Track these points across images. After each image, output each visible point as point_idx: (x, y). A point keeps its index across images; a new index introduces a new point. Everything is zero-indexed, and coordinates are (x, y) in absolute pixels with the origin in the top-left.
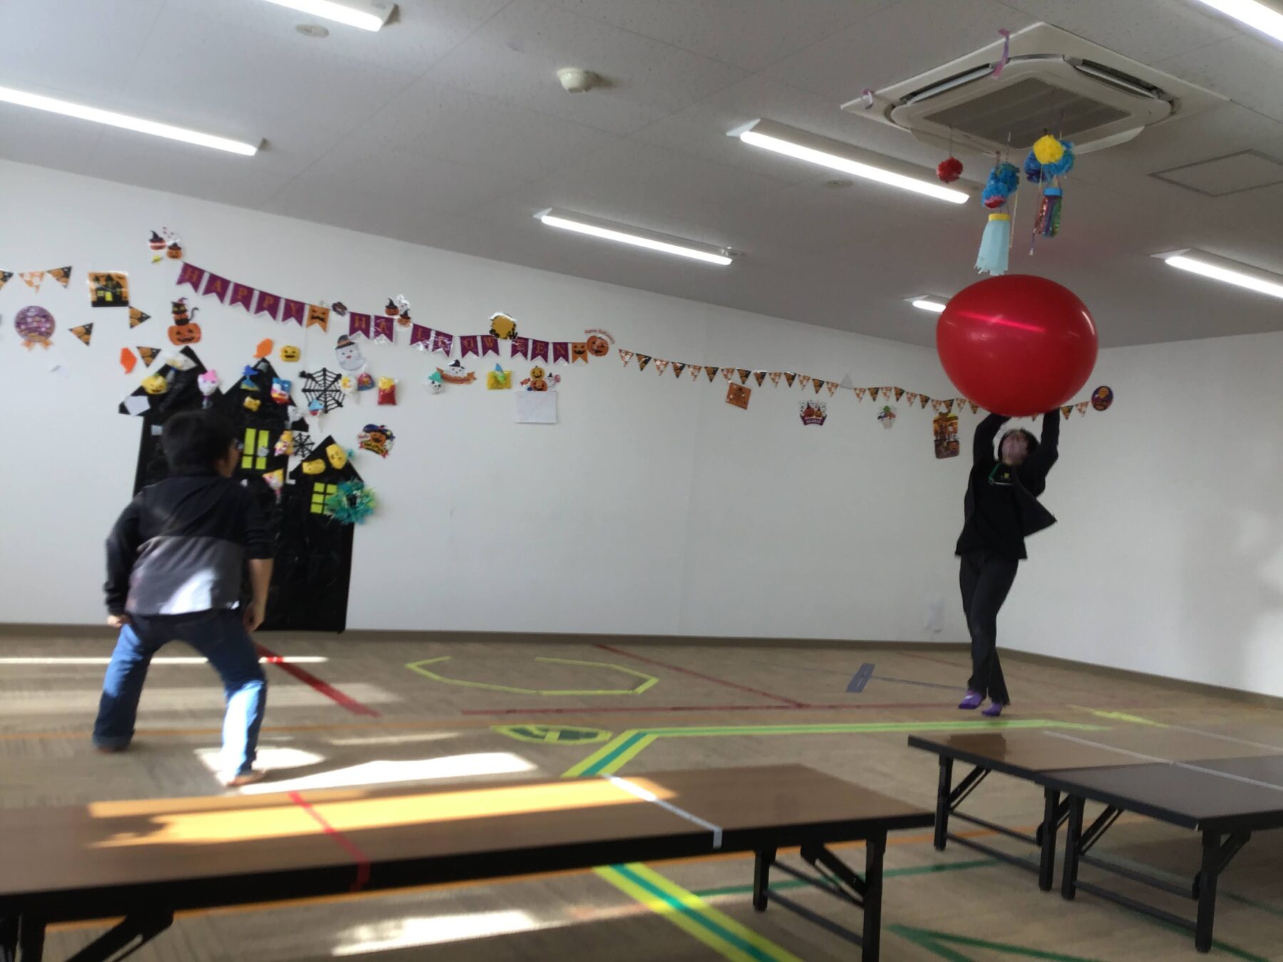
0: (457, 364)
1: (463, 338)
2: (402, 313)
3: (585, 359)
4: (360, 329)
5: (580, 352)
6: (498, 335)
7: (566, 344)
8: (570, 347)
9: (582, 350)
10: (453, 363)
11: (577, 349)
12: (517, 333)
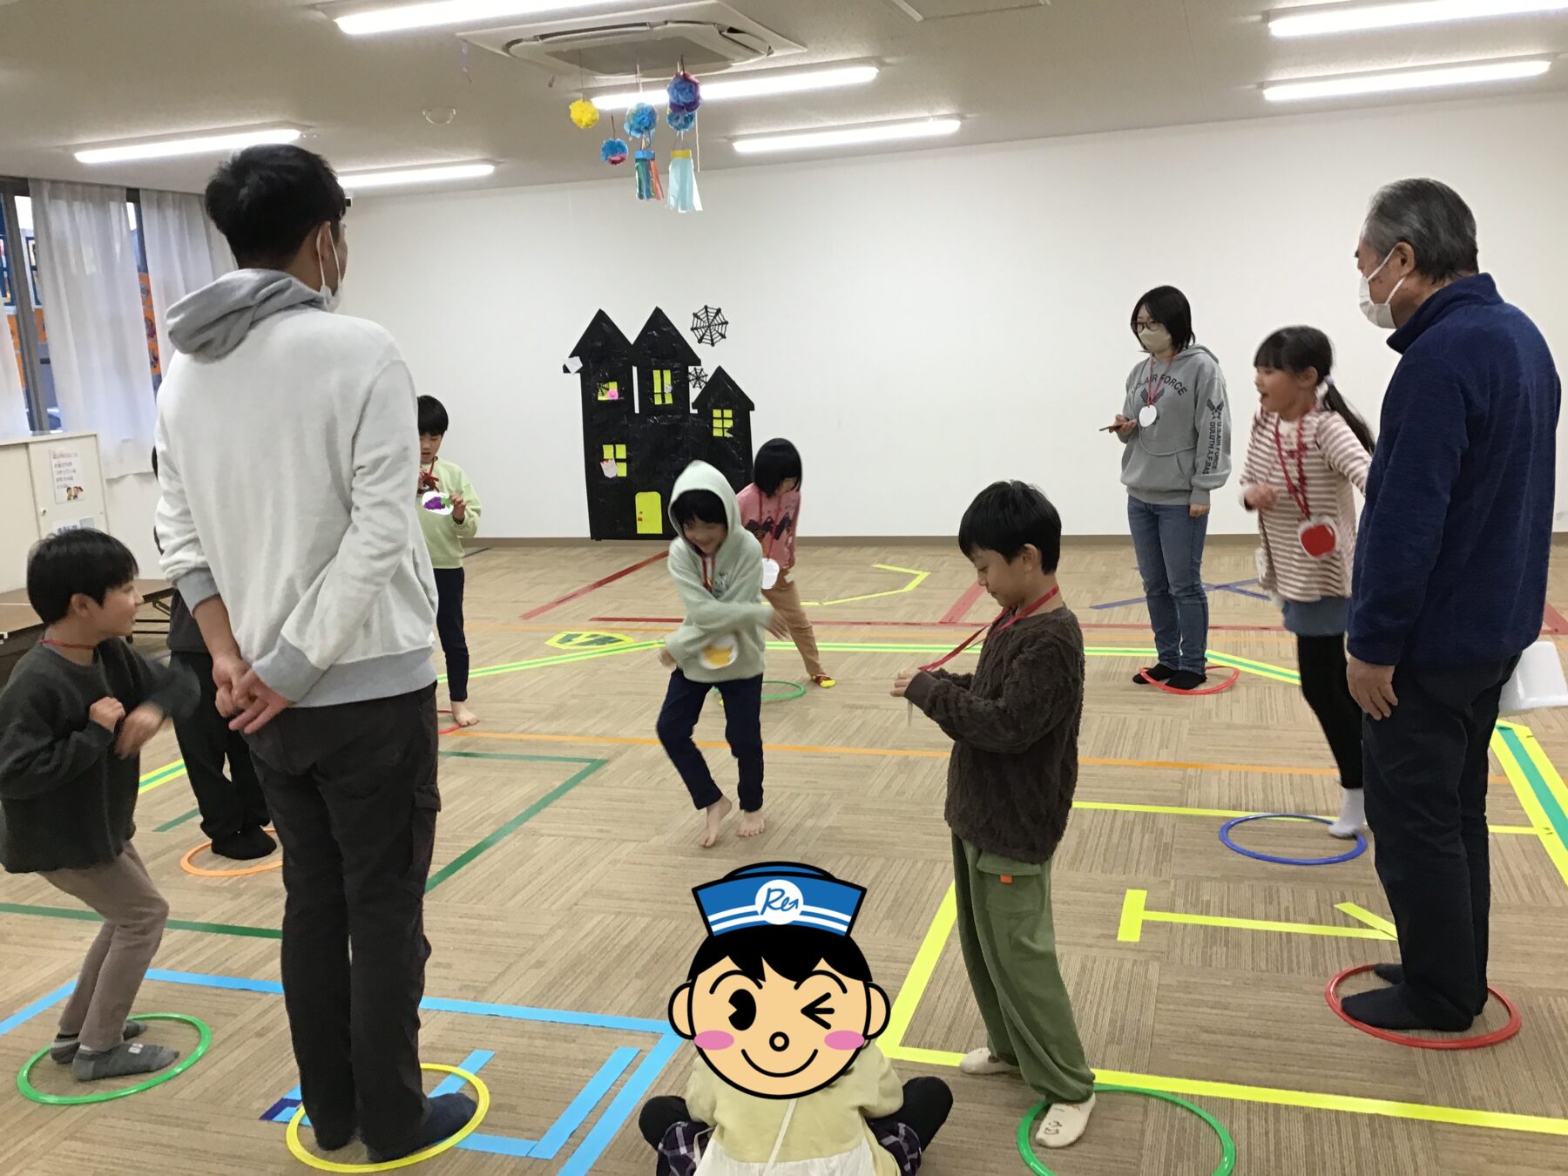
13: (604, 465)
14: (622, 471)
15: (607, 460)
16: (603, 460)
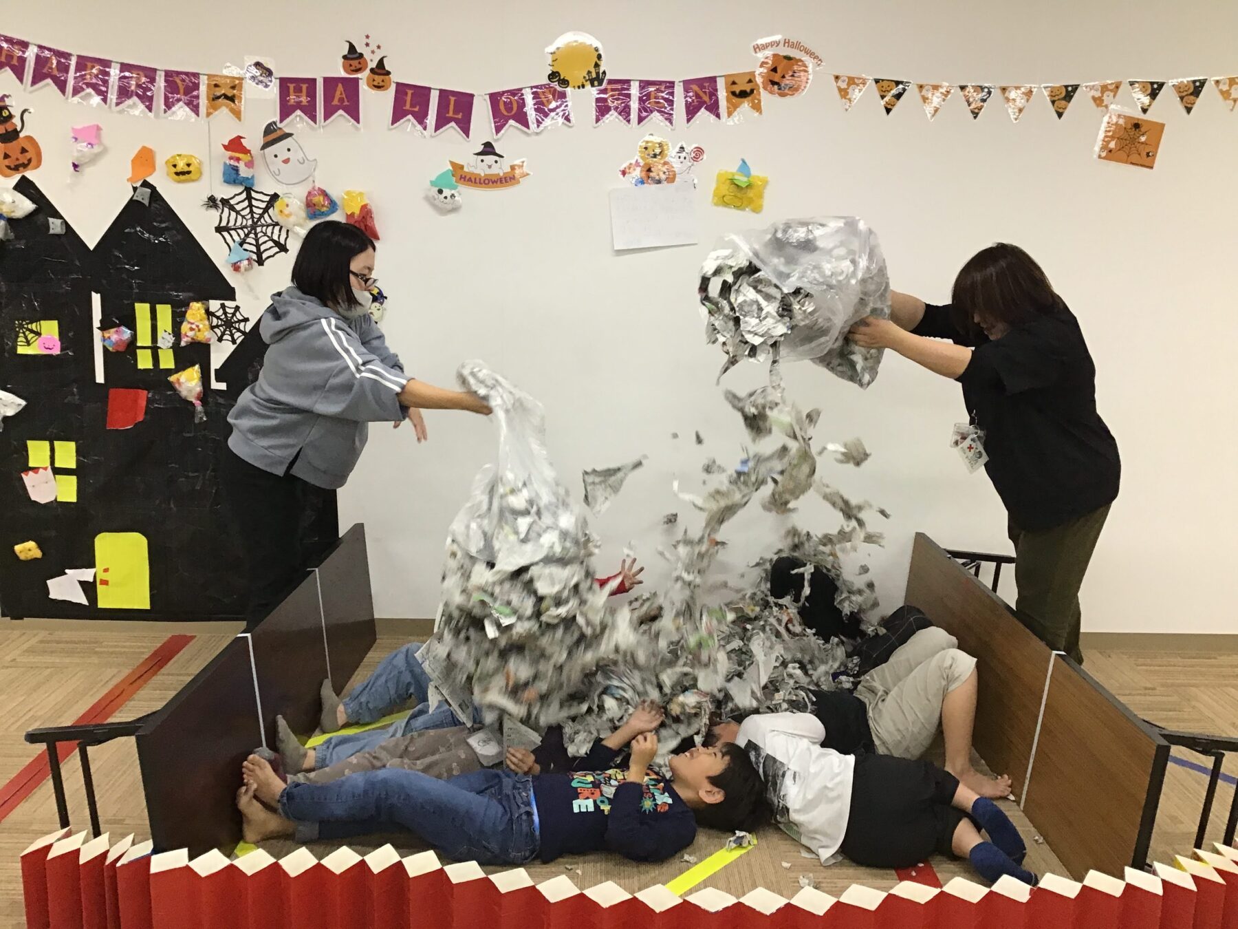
0: (488, 149)
1: (494, 98)
2: (373, 65)
3: (757, 107)
4: (298, 106)
5: (742, 93)
6: (565, 83)
7: (713, 80)
8: (721, 84)
9: (748, 88)
10: (480, 148)
11: (737, 89)
12: (604, 73)
13: (29, 479)
14: (67, 491)
15: (35, 470)
16: (28, 469)
